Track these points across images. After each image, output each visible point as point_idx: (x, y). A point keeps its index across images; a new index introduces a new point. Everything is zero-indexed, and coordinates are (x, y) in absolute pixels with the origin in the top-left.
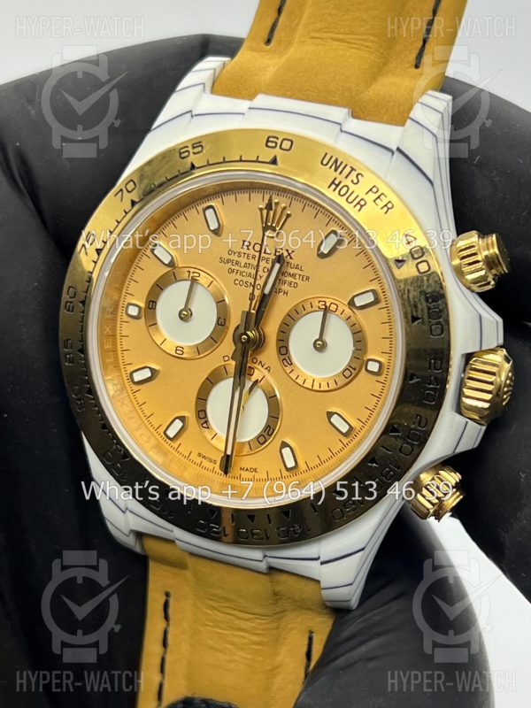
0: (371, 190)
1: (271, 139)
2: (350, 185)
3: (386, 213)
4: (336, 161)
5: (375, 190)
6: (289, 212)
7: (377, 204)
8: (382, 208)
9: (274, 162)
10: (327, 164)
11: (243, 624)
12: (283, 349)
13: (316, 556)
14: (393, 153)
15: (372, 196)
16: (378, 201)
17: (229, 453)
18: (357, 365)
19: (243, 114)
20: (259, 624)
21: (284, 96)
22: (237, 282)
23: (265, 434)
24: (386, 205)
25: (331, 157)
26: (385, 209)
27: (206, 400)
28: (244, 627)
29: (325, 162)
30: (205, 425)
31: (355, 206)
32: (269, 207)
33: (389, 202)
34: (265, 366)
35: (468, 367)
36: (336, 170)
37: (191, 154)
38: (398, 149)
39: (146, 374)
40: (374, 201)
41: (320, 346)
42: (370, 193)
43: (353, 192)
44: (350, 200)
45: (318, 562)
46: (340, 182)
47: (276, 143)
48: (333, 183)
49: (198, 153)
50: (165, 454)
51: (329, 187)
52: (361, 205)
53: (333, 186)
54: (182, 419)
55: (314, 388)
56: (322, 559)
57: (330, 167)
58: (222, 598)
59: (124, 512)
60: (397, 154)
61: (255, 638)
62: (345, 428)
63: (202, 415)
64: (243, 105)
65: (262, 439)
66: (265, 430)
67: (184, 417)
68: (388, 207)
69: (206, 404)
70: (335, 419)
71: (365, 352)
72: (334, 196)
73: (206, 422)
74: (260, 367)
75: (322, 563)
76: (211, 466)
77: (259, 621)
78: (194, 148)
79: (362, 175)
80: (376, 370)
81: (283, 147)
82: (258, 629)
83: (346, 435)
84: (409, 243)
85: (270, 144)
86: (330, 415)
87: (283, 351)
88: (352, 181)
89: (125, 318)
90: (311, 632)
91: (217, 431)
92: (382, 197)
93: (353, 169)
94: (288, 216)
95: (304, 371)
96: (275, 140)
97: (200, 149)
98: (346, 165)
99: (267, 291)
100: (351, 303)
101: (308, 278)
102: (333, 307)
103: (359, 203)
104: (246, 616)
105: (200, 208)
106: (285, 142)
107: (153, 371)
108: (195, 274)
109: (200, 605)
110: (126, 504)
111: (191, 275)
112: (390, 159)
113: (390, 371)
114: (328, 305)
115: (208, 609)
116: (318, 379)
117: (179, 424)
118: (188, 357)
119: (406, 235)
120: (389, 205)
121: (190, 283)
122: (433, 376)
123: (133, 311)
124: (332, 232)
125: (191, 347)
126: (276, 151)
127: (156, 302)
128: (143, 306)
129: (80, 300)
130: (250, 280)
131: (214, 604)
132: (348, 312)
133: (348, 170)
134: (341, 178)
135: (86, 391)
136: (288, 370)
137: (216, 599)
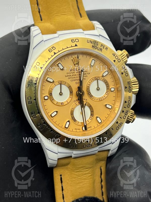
0: (101, 46)
5: (102, 45)
9: (76, 45)
10: (89, 42)
14: (99, 36)
16: (104, 48)
17: (85, 125)
18: (108, 91)
19: (58, 37)
20: (91, 170)
22: (71, 81)
23: (91, 117)
24: (106, 48)
25: (89, 40)
26: (106, 49)
27: (73, 114)
28: (87, 173)
29: (88, 42)
30: (75, 121)
34: (85, 100)
36: (92, 43)
37: (53, 50)
38: (100, 35)
39: (55, 113)
41: (98, 89)
43: (98, 47)
45: (111, 144)
48: (92, 46)
52: (101, 50)
53: (93, 47)
54: (69, 121)
55: (100, 100)
59: (57, 154)
61: (90, 175)
62: (110, 107)
63: (73, 118)
64: (56, 35)
69: (73, 115)
70: (107, 106)
71: (109, 87)
72: (94, 49)
73: (75, 120)
75: (113, 144)
76: (79, 131)
77: (91, 169)
78: (52, 48)
79: (98, 43)
80: (113, 90)
82: (90, 172)
83: (111, 109)
84: (114, 56)
85: (73, 42)
86: (106, 105)
87: (89, 94)
88: (96, 45)
89: (44, 101)
90: (101, 167)
91: (79, 121)
93: (95, 42)
94: (80, 59)
97: (54, 48)
99: (82, 80)
100: (103, 76)
101: (89, 73)
102: (98, 78)
103: (100, 49)
105: (56, 65)
106: (76, 40)
107: (57, 112)
108: (60, 82)
109: (73, 173)
110: (58, 151)
111: (59, 83)
112: (100, 38)
113: (116, 89)
114: (97, 78)
115: (76, 173)
116: (100, 97)
117: (68, 123)
118: (65, 104)
119: (113, 54)
120: (101, 49)
121: (60, 85)
122: (129, 86)
123: (46, 98)
124: (93, 59)
125: (65, 102)
126: (75, 43)
127: (52, 93)
128: (48, 96)
129: (34, 99)
130: (75, 79)
131: (78, 170)
132: (102, 78)
133: (94, 42)
134: (94, 45)
135: (43, 123)
136: (92, 98)
137: (79, 168)
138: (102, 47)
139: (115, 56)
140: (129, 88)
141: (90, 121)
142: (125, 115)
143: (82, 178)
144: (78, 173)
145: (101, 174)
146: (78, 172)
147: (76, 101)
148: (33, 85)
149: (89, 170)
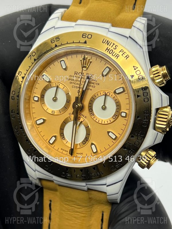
0: (121, 51)
1: (84, 35)
3: (126, 59)
4: (108, 41)
5: (122, 51)
6: (91, 61)
7: (123, 56)
8: (125, 57)
9: (85, 42)
10: (104, 43)
13: (105, 184)
14: (128, 38)
15: (121, 53)
16: (123, 55)
17: (72, 148)
18: (117, 114)
19: (73, 27)
21: (87, 20)
22: (73, 87)
23: (85, 141)
24: (126, 56)
25: (106, 40)
26: (126, 57)
27: (63, 129)
28: (79, 211)
29: (104, 42)
30: (63, 138)
31: (115, 57)
32: (84, 59)
33: (128, 55)
34: (84, 117)
35: (157, 113)
36: (108, 44)
38: (130, 37)
39: (42, 121)
40: (122, 55)
41: (104, 108)
42: (120, 52)
43: (114, 52)
44: (113, 55)
45: (106, 186)
46: (110, 49)
47: (86, 36)
48: (107, 49)
49: (58, 41)
50: (49, 149)
51: (106, 50)
52: (117, 56)
53: (107, 50)
54: (55, 137)
55: (103, 123)
56: (107, 185)
57: (106, 44)
58: (70, 201)
59: (35, 171)
60: (129, 38)
62: (114, 137)
63: (62, 135)
64: (73, 24)
65: (84, 143)
66: (85, 139)
67: (56, 136)
68: (127, 57)
69: (63, 131)
70: (110, 134)
71: (120, 110)
72: (108, 54)
73: (64, 137)
74: (82, 117)
75: (107, 186)
76: (66, 153)
77: (84, 209)
78: (56, 39)
79: (117, 46)
80: (125, 116)
81: (88, 37)
82: (84, 211)
83: (115, 139)
84: (135, 69)
85: (83, 36)
86: (108, 132)
87: (91, 110)
88: (114, 48)
89: (33, 101)
90: (103, 212)
91: (68, 140)
92: (125, 53)
93: (114, 44)
95: (99, 117)
96: (85, 35)
97: (58, 39)
99: (84, 89)
100: (115, 92)
102: (108, 94)
103: (116, 56)
104: (79, 207)
105: (59, 61)
107: (44, 120)
108: (58, 85)
109: (62, 204)
110: (36, 168)
111: (57, 85)
112: (127, 40)
114: (106, 93)
115: (65, 205)
116: (104, 120)
117: (54, 138)
118: (56, 114)
119: (134, 67)
120: (128, 56)
121: (56, 88)
123: (36, 99)
124: (107, 67)
125: (57, 111)
126: (86, 39)
127: (44, 95)
128: (39, 96)
130: (78, 86)
131: (67, 203)
132: (114, 95)
133: (112, 44)
134: (110, 47)
135: (20, 128)
136: (93, 117)
137: (68, 201)
139: (137, 70)
144: (68, 207)
145: (102, 221)
146: (68, 205)
147: (72, 114)
149: (81, 208)
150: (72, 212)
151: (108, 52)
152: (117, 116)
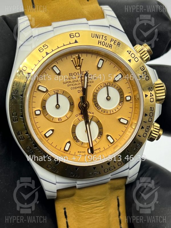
0: (111, 41)
1: (71, 35)
2: (104, 41)
4: (96, 35)
5: (112, 40)
6: (82, 58)
7: (115, 44)
9: (76, 42)
11: (98, 205)
12: (96, 105)
14: (109, 27)
16: (115, 43)
17: (91, 146)
18: (122, 99)
19: (53, 31)
20: (103, 202)
21: (62, 20)
22: (72, 88)
23: (100, 135)
25: (94, 34)
26: (118, 45)
27: (75, 132)
29: (93, 36)
30: (78, 141)
31: (109, 47)
33: (118, 42)
34: (91, 113)
36: (98, 38)
37: (44, 49)
38: (110, 25)
39: (51, 132)
41: (108, 99)
42: (112, 42)
43: (106, 43)
45: (129, 169)
46: (101, 41)
47: (74, 36)
48: (99, 42)
49: (47, 48)
51: (98, 44)
53: (100, 43)
54: (69, 142)
55: (111, 113)
57: (96, 37)
59: (55, 184)
61: (102, 207)
62: (125, 122)
63: (75, 138)
65: (99, 137)
69: (75, 134)
70: (122, 120)
71: (124, 95)
72: (101, 46)
73: (78, 140)
77: (103, 201)
78: (44, 47)
79: (107, 37)
80: (130, 99)
81: (76, 36)
82: (103, 204)
83: (126, 124)
84: (129, 53)
85: (71, 37)
86: (119, 120)
87: (97, 105)
88: (104, 40)
89: (35, 116)
90: (118, 197)
91: (82, 141)
93: (103, 36)
94: (82, 59)
98: (100, 35)
99: (85, 87)
102: (109, 84)
103: (110, 46)
104: (98, 201)
105: (50, 68)
106: (76, 34)
107: (53, 130)
108: (57, 91)
109: (80, 206)
110: (56, 181)
111: (55, 92)
112: (110, 29)
113: (133, 98)
114: (106, 84)
115: (84, 205)
116: (111, 109)
117: (68, 145)
118: (63, 120)
119: (128, 51)
121: (56, 95)
122: (151, 93)
123: (38, 112)
124: (100, 59)
125: (64, 117)
126: (75, 38)
127: (45, 107)
128: (41, 110)
129: (20, 115)
130: (76, 86)
132: (114, 84)
133: (101, 36)
134: (100, 40)
135: (34, 146)
136: (100, 111)
137: (87, 200)
138: (112, 43)
139: (131, 54)
140: (151, 96)
141: (98, 140)
142: (146, 132)
143: (93, 212)
144: (87, 206)
145: (119, 205)
146: (87, 204)
147: (78, 115)
148: (18, 96)
149: (101, 201)
150: (92, 210)
151: (101, 44)
152: (122, 102)
